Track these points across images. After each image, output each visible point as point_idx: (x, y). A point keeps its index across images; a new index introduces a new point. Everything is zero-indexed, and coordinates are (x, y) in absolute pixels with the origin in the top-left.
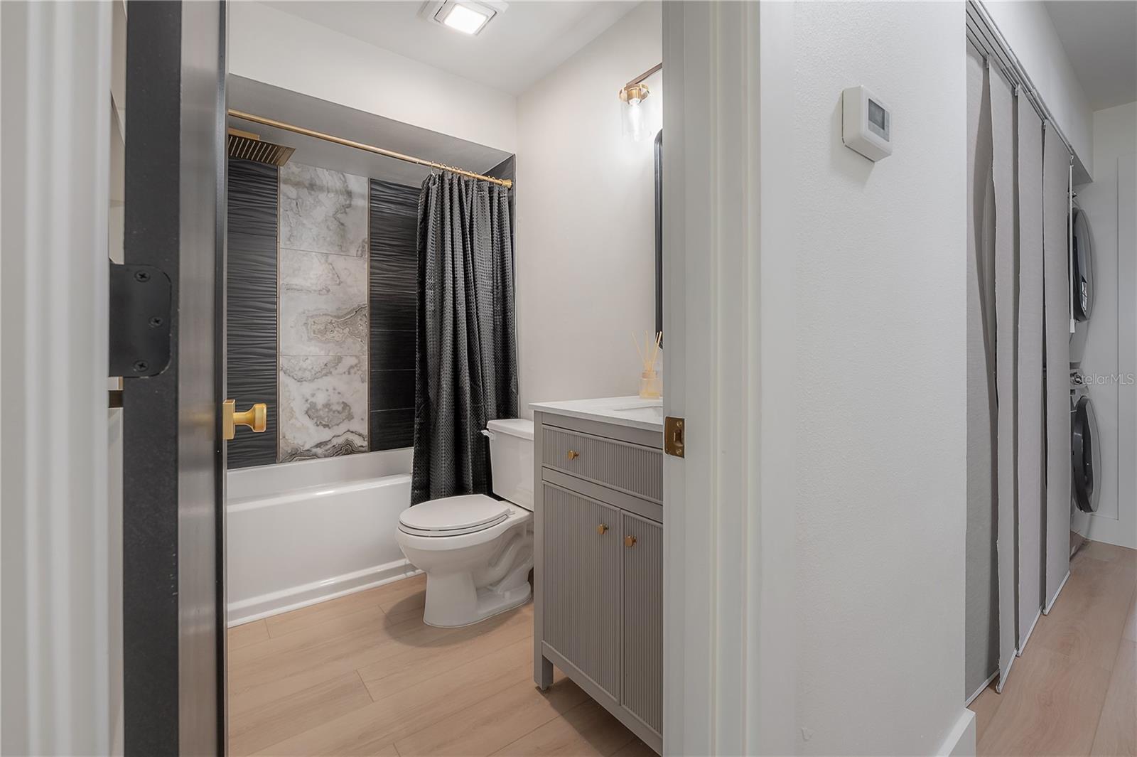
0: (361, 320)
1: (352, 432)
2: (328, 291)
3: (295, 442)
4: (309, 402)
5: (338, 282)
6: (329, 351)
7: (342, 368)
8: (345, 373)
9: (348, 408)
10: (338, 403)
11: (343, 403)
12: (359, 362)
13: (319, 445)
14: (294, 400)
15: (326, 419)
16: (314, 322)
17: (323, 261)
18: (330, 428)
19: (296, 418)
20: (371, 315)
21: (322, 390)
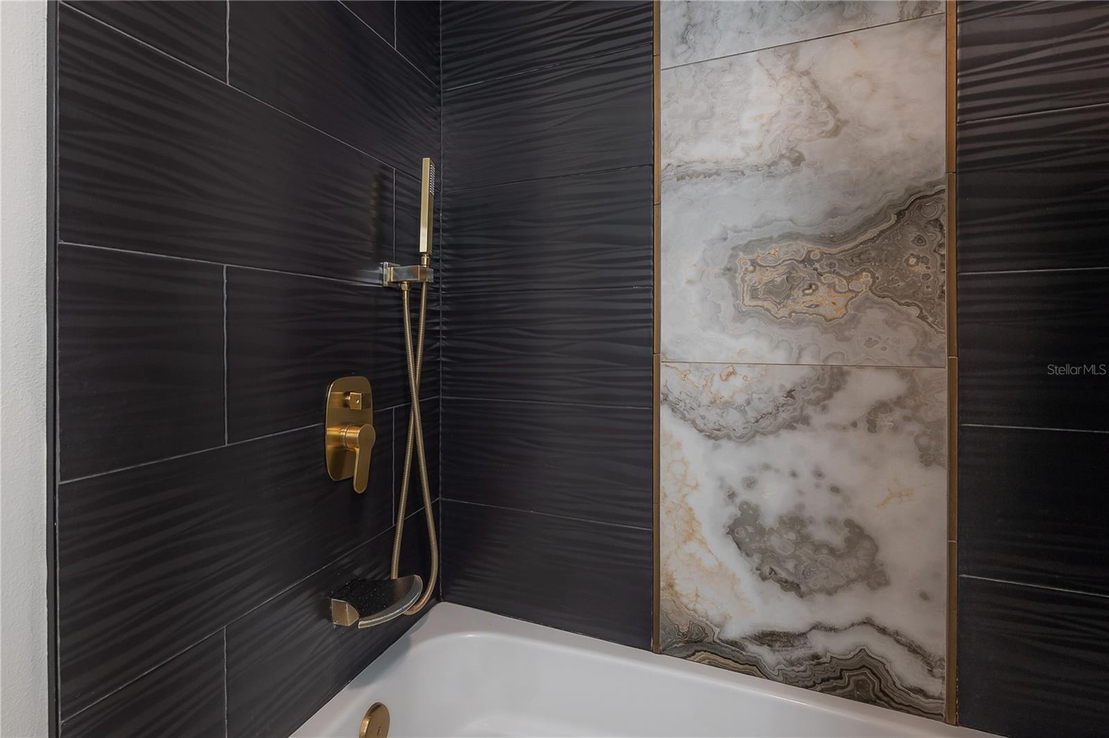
0: (920, 240)
1: (883, 631)
2: (798, 160)
3: (700, 608)
4: (738, 500)
5: (831, 126)
6: (801, 350)
7: (844, 408)
8: (854, 425)
9: (867, 544)
10: (831, 522)
11: (849, 523)
12: (912, 391)
13: (768, 638)
14: (696, 487)
15: (790, 565)
16: (754, 263)
17: (780, 70)
18: (801, 596)
19: (702, 542)
20: (964, 218)
21: (777, 471)
